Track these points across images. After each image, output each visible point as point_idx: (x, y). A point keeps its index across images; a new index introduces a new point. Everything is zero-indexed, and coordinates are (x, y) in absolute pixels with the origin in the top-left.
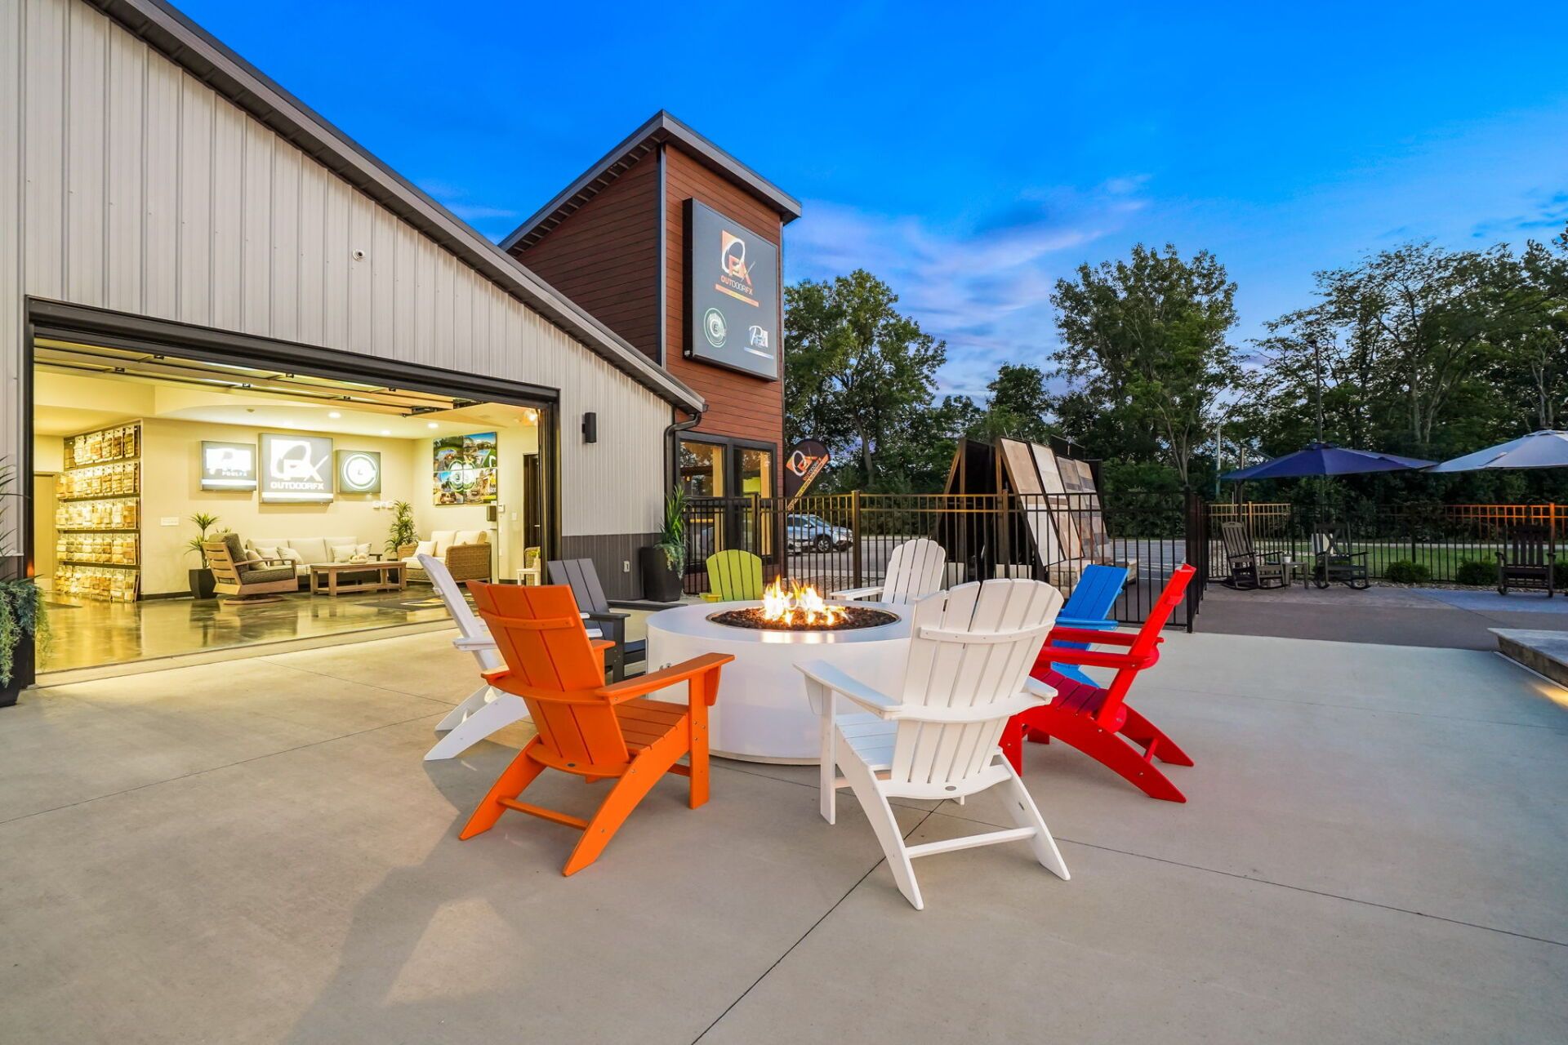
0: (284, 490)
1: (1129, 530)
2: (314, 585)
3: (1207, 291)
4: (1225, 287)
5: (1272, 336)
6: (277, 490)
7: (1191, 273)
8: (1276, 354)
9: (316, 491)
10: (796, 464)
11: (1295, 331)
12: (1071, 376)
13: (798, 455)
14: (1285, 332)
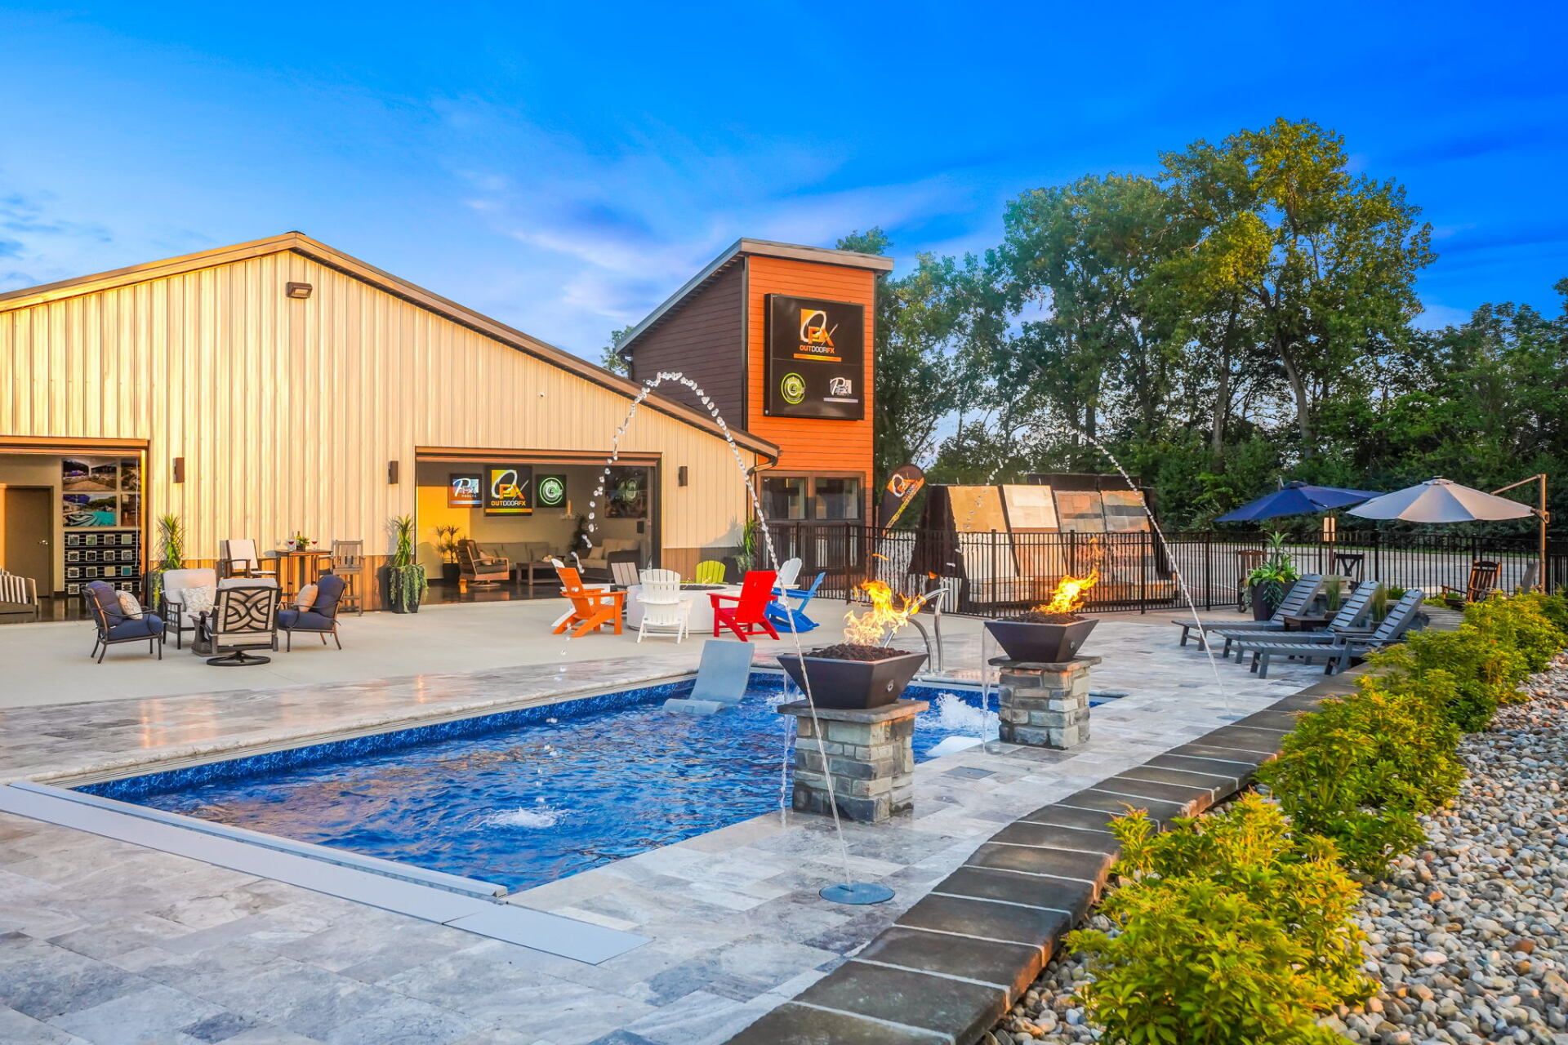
0: (500, 507)
2: (519, 577)
6: (496, 507)
9: (521, 507)
10: (896, 485)
13: (897, 479)
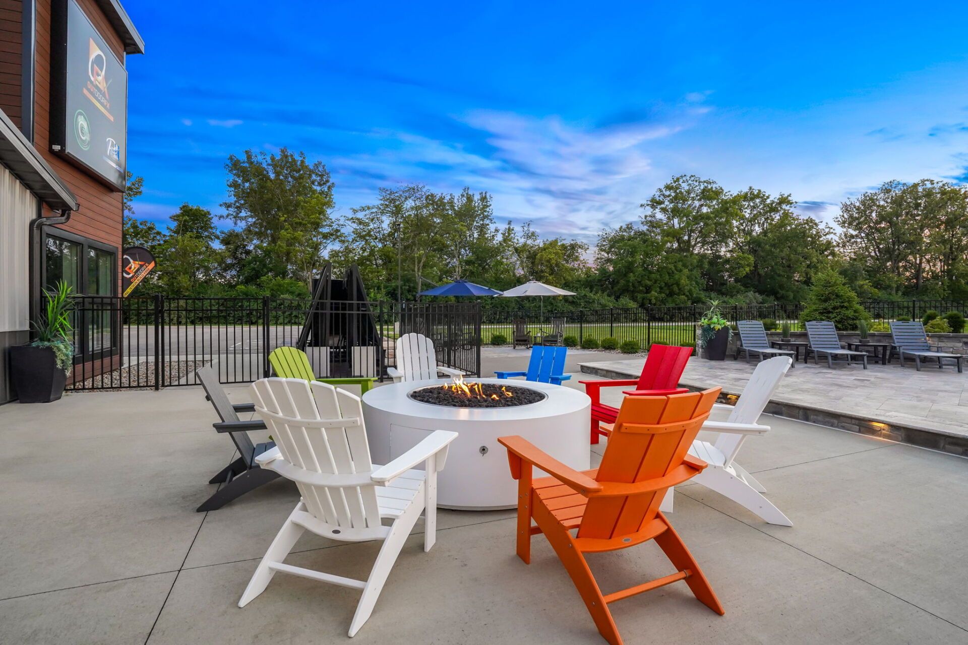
1: (281, 320)
3: (320, 184)
4: (328, 184)
5: (354, 216)
7: (312, 172)
8: (355, 226)
11: (366, 215)
12: (236, 220)
14: (360, 215)
